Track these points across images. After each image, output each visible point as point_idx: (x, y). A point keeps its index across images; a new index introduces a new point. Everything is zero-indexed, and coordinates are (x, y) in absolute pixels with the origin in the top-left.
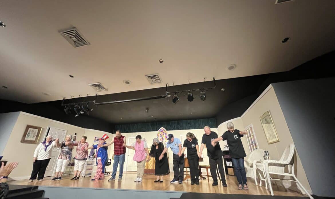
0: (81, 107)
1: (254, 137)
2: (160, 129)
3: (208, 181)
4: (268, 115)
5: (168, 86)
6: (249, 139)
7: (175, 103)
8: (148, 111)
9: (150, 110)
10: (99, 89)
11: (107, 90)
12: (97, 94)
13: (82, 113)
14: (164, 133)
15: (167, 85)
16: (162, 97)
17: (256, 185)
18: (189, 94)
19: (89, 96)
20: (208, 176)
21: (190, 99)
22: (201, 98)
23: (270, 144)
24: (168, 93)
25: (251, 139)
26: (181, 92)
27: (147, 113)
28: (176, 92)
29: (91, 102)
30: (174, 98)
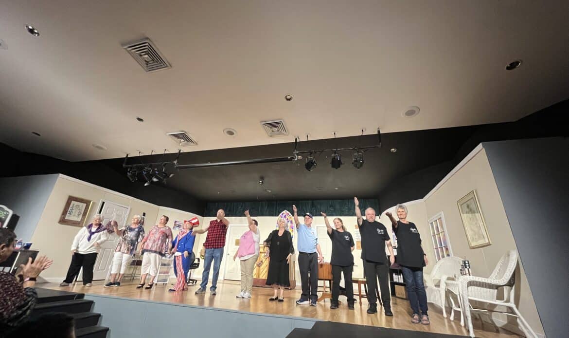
0: (154, 171)
1: (444, 235)
2: (281, 214)
3: (361, 305)
4: (473, 198)
5: (298, 141)
6: (435, 239)
8: (262, 182)
9: (266, 180)
10: (183, 142)
11: (197, 144)
12: (180, 151)
13: (155, 180)
14: (287, 219)
15: (296, 140)
16: (286, 160)
17: (444, 317)
18: (335, 156)
19: (167, 152)
20: (361, 296)
21: (336, 164)
22: (356, 163)
23: (473, 248)
24: (297, 152)
25: (440, 238)
26: (320, 152)
27: (262, 185)
28: (312, 152)
29: (170, 163)
30: (308, 162)
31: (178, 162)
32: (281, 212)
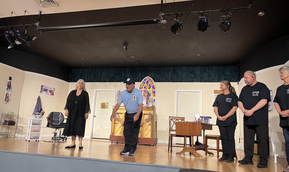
0: (16, 33)
5: (164, 3)
7: (175, 34)
8: (126, 48)
9: (130, 45)
11: (58, 4)
12: (41, 12)
13: (18, 43)
14: (150, 85)
16: (152, 22)
18: (201, 19)
19: (27, 14)
20: (218, 150)
21: (203, 26)
22: (222, 25)
24: (163, 14)
26: (186, 14)
27: (125, 50)
28: (179, 14)
29: (32, 25)
30: (174, 24)
31: (40, 24)
32: (144, 78)
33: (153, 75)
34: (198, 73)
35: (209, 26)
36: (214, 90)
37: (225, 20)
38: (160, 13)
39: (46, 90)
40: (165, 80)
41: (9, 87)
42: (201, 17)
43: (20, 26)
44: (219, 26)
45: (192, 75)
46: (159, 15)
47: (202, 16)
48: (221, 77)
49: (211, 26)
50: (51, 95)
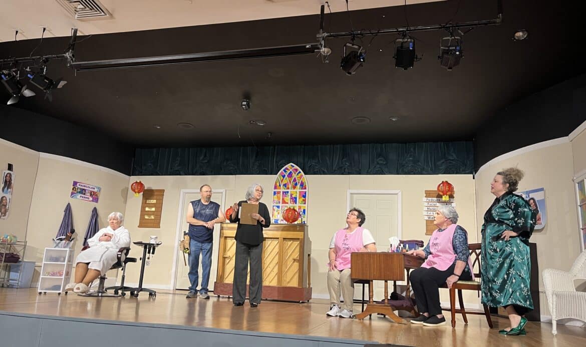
2: (283, 169)
7: (350, 74)
9: (256, 99)
11: (111, 15)
14: (295, 180)
15: (323, 9)
16: (303, 50)
18: (403, 43)
21: (405, 58)
24: (326, 34)
26: (372, 34)
27: (247, 109)
28: (357, 35)
29: (58, 57)
30: (347, 54)
31: (73, 55)
32: (283, 167)
33: (302, 161)
34: (393, 156)
35: (418, 57)
36: (426, 191)
37: (450, 46)
38: (319, 33)
39: (83, 191)
40: (325, 170)
41: (8, 184)
42: (401, 40)
43: (33, 59)
44: (439, 57)
45: (381, 160)
46: (317, 36)
47: (404, 39)
48: (439, 163)
49: (421, 59)
50: (93, 201)
